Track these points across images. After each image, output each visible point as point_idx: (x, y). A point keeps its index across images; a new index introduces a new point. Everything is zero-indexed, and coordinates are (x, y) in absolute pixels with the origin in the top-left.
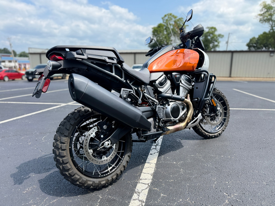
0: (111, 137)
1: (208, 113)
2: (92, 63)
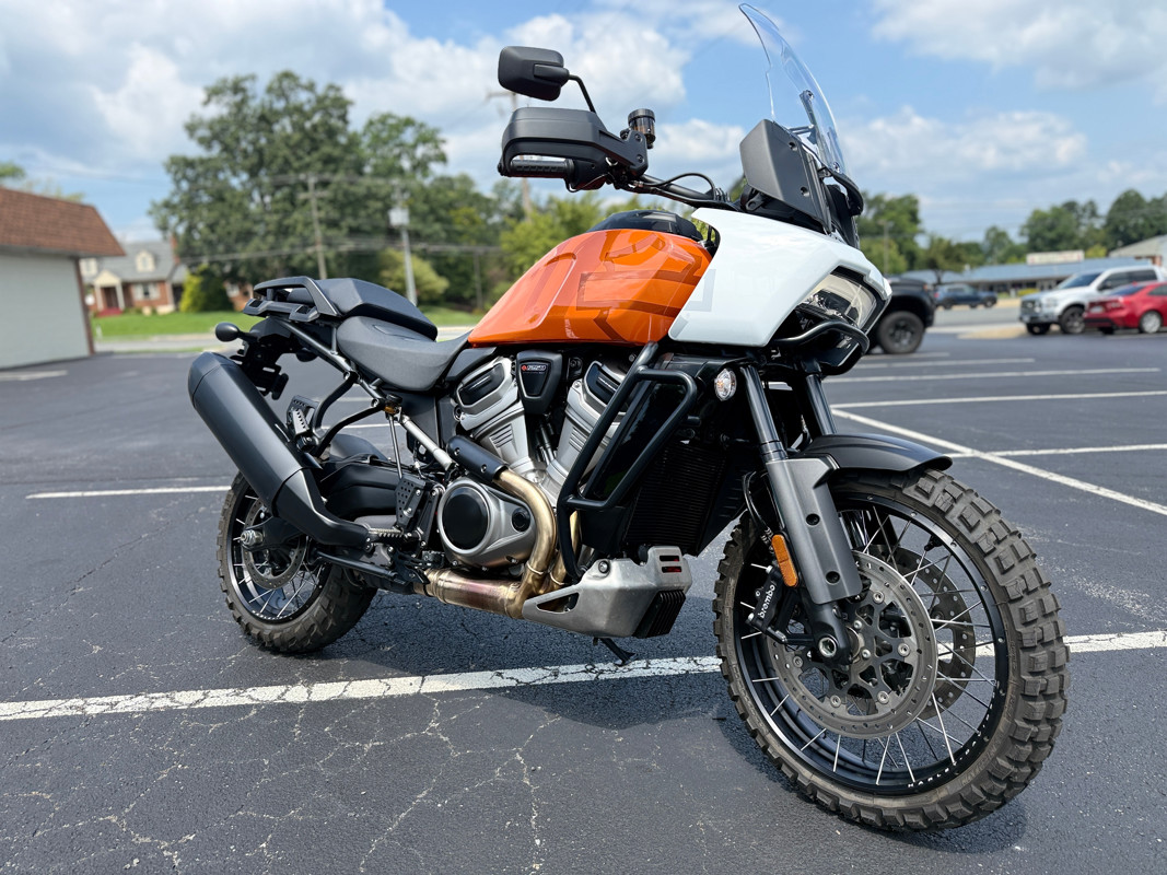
1: (762, 615)
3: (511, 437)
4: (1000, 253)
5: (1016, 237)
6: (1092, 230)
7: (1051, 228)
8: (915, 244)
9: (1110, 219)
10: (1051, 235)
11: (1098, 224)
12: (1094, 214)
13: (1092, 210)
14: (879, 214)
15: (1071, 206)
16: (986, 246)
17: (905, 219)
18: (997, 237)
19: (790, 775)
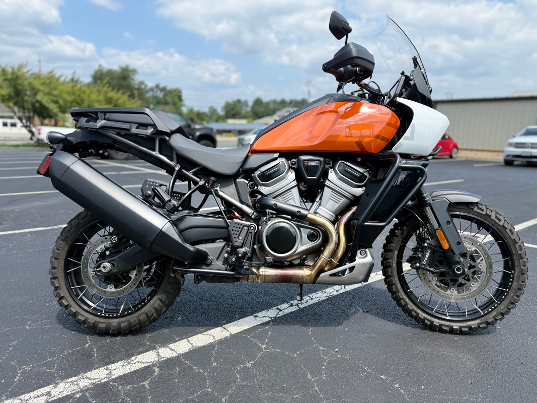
0: (118, 257)
1: (425, 263)
2: (118, 134)
3: (292, 197)
4: (215, 117)
5: (221, 112)
6: (247, 112)
7: (233, 109)
8: (181, 111)
9: (253, 108)
10: (233, 112)
11: (249, 109)
12: (247, 105)
13: (246, 103)
14: (165, 95)
15: (239, 101)
16: (209, 114)
17: (176, 99)
18: (213, 111)
19: (429, 323)
